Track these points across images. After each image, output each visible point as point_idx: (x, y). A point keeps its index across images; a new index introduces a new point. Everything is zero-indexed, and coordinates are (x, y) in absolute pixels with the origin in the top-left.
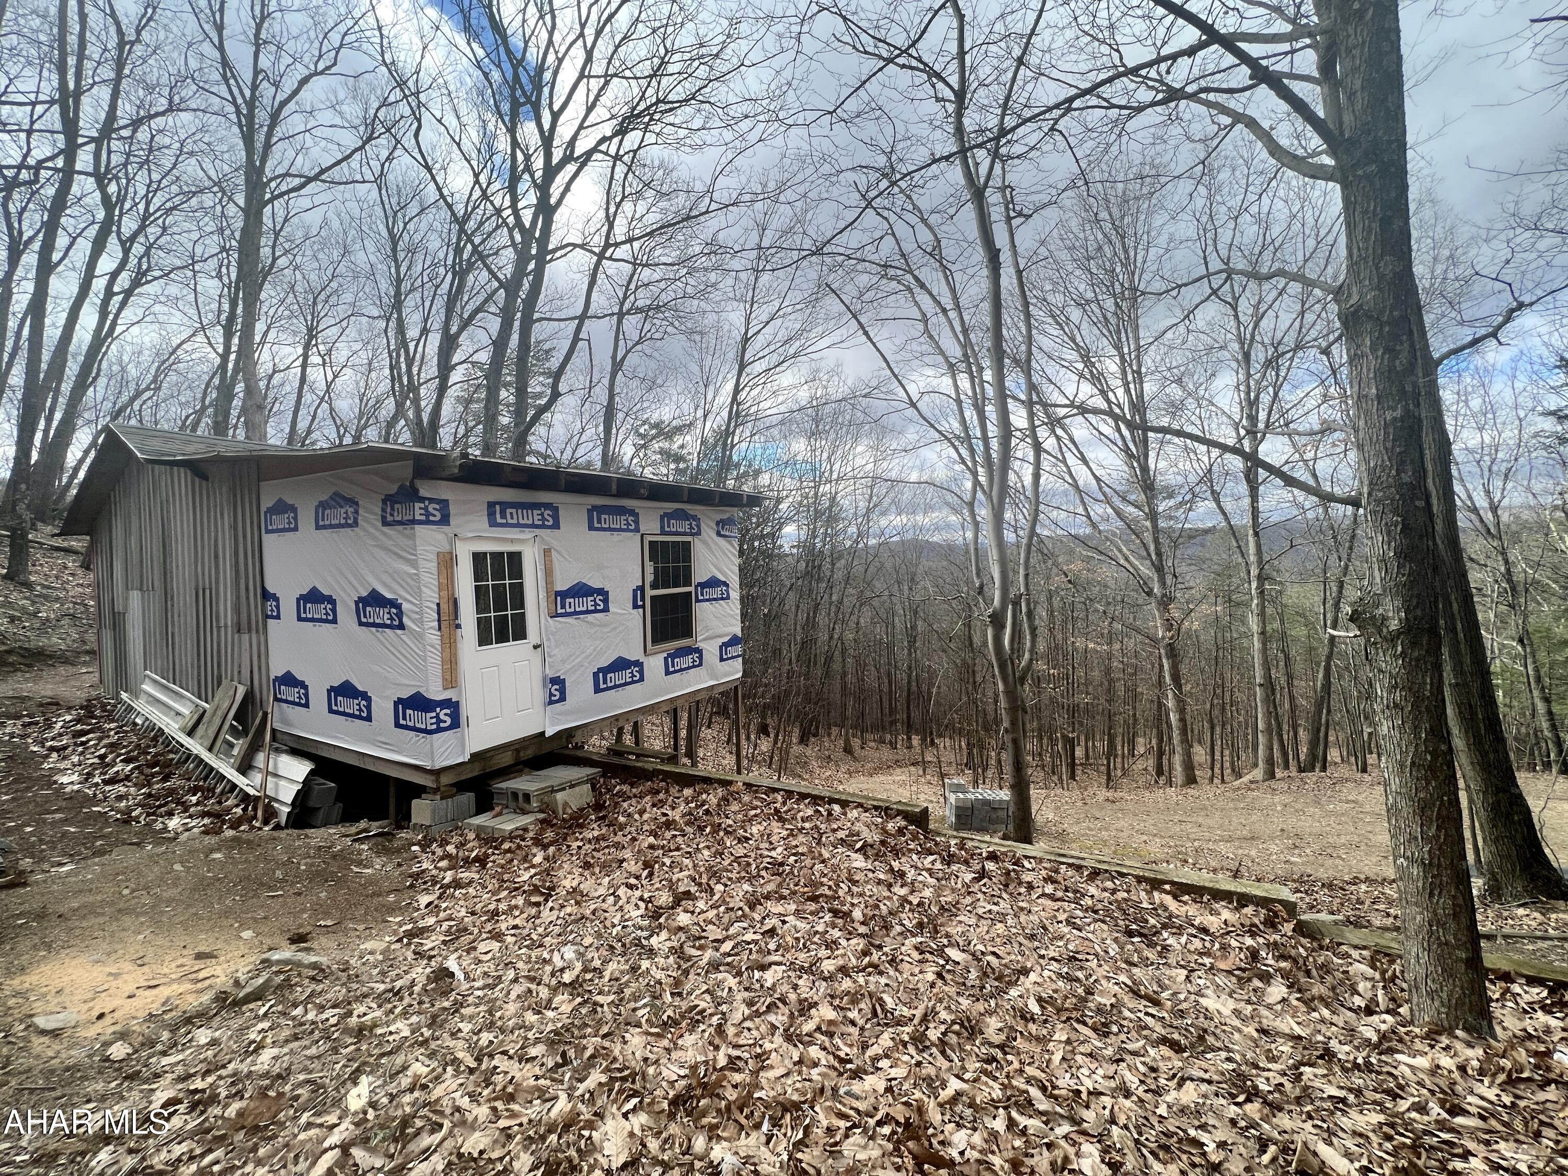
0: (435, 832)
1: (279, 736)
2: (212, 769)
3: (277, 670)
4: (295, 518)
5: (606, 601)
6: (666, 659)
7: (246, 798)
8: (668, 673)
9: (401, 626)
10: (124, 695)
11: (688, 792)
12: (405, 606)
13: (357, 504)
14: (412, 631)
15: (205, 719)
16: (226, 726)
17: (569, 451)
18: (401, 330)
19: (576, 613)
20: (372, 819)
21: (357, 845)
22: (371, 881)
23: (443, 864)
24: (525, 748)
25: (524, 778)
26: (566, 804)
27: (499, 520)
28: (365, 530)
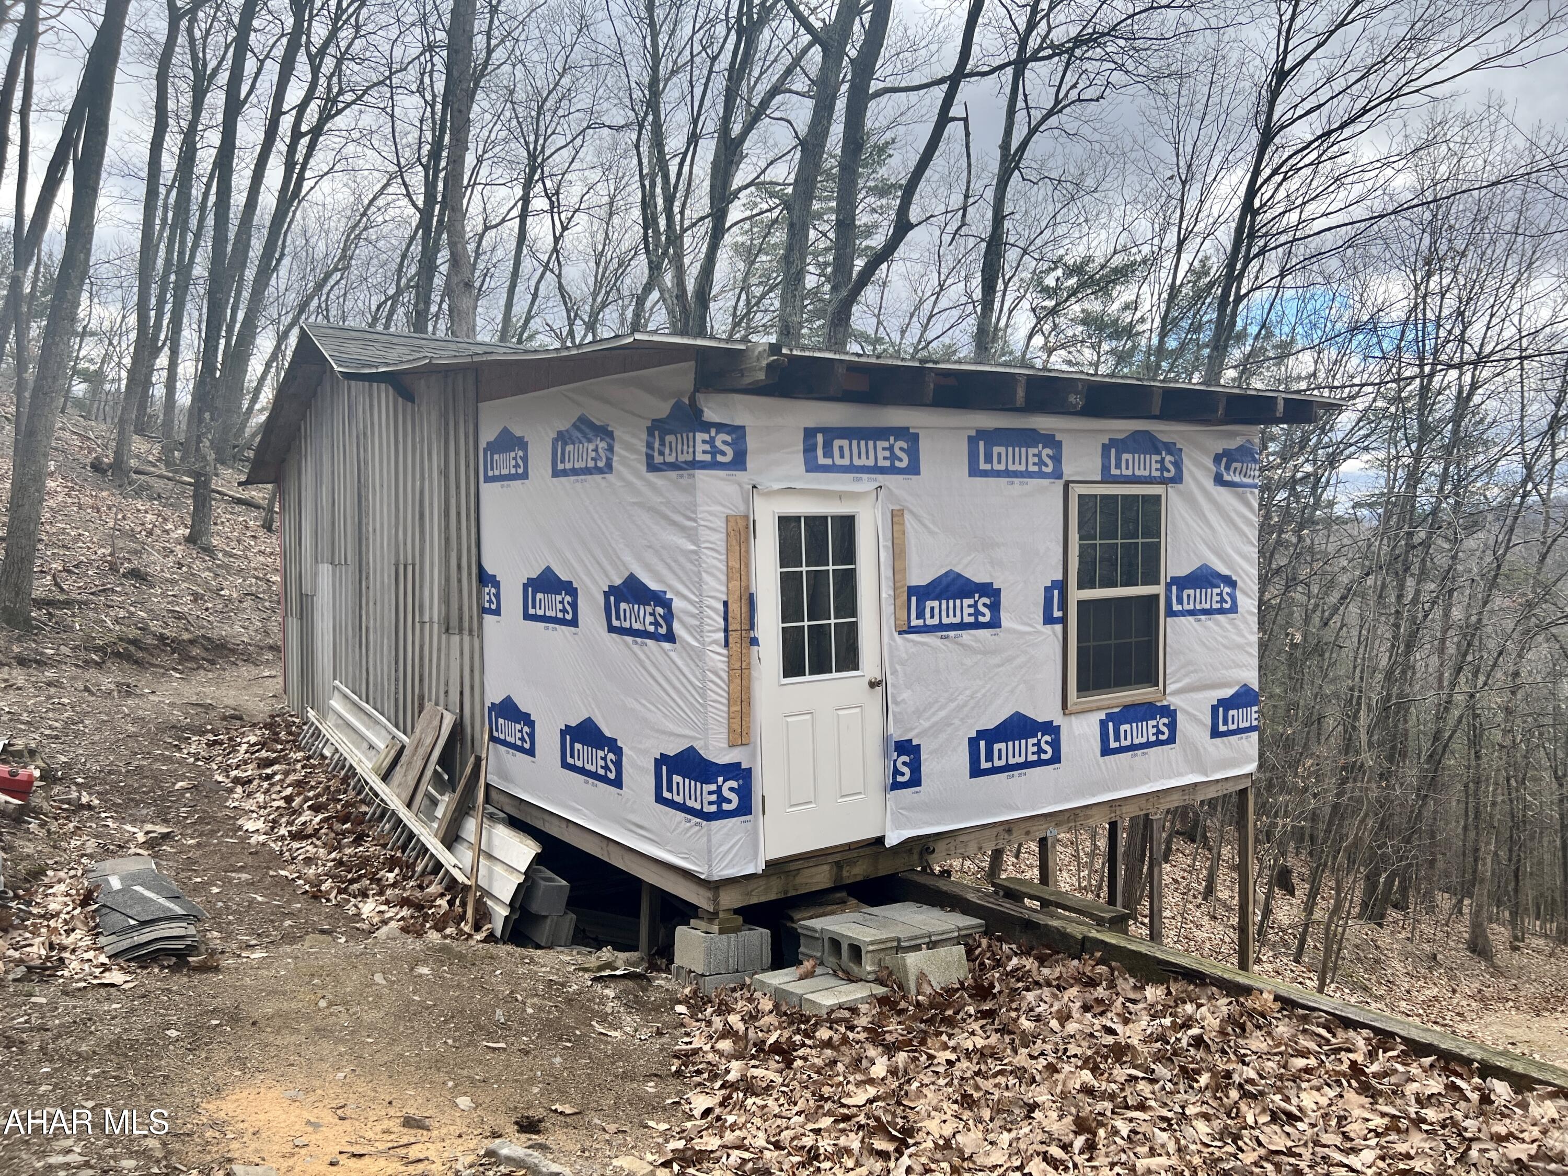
0: (710, 986)
1: (494, 795)
2: (411, 835)
3: (494, 696)
4: (525, 459)
5: (995, 607)
6: (1103, 724)
7: (452, 885)
8: (1106, 751)
9: (670, 637)
10: (311, 714)
11: (1153, 993)
12: (677, 604)
13: (611, 435)
14: (686, 646)
15: (404, 759)
16: (429, 773)
17: (915, 330)
18: (658, 142)
19: (941, 627)
20: (619, 947)
21: (598, 987)
22: (620, 1053)
23: (725, 1045)
24: (851, 862)
25: (848, 916)
26: (922, 977)
27: (822, 461)
28: (622, 479)
